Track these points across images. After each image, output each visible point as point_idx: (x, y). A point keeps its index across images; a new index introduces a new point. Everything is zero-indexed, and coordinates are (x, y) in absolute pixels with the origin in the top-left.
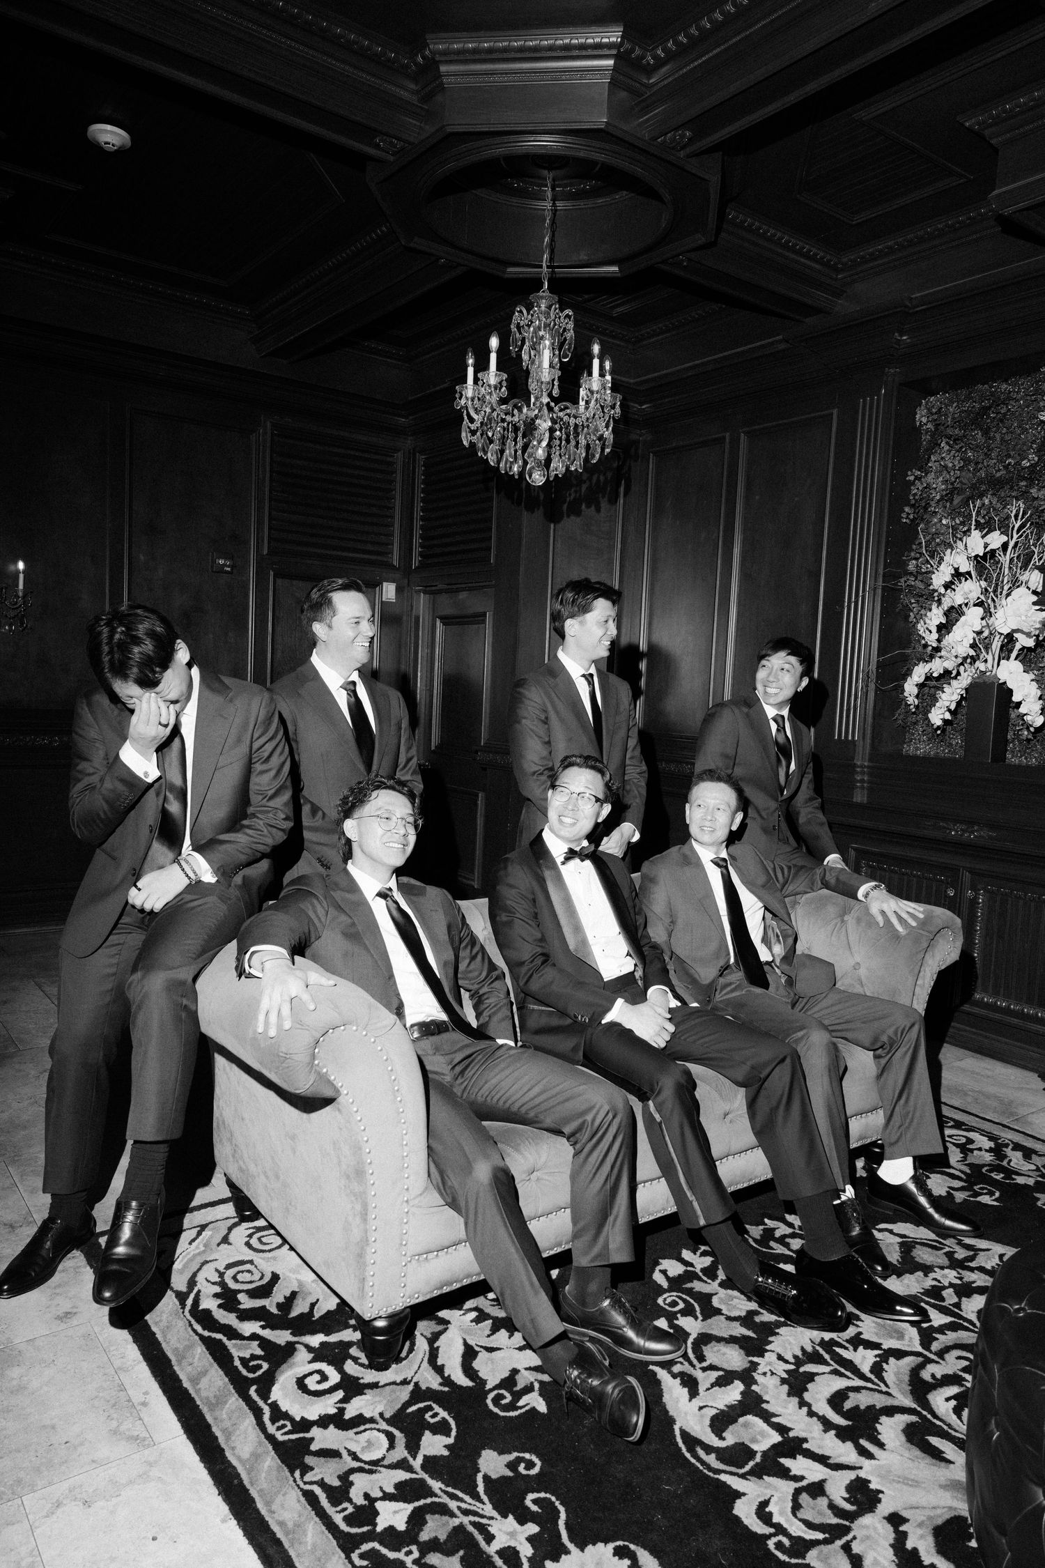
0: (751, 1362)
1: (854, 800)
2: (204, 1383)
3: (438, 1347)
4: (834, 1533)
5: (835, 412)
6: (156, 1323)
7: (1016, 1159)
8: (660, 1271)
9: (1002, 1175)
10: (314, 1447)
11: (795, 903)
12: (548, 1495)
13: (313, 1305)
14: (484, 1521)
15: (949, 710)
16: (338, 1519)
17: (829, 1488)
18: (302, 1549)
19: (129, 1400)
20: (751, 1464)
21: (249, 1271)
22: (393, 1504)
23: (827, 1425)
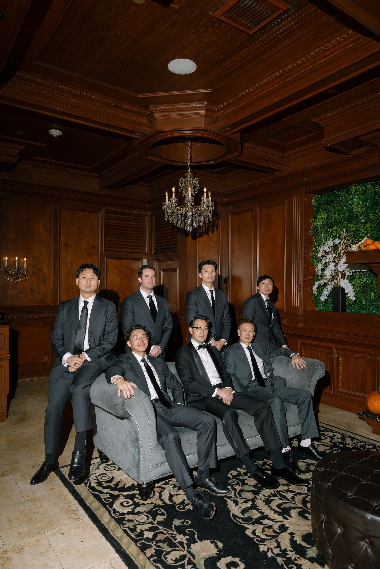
0: (255, 497)
1: (299, 326)
2: (93, 505)
3: (162, 494)
4: (273, 537)
5: (286, 201)
6: (79, 490)
7: (348, 441)
8: (230, 474)
9: (343, 445)
10: (126, 519)
11: (274, 360)
12: (192, 529)
13: (124, 485)
14: (174, 535)
15: (327, 296)
16: (133, 536)
17: (274, 527)
18: (123, 543)
19: (72, 510)
20: (252, 521)
21: (105, 476)
22: (148, 532)
23: (275, 511)
